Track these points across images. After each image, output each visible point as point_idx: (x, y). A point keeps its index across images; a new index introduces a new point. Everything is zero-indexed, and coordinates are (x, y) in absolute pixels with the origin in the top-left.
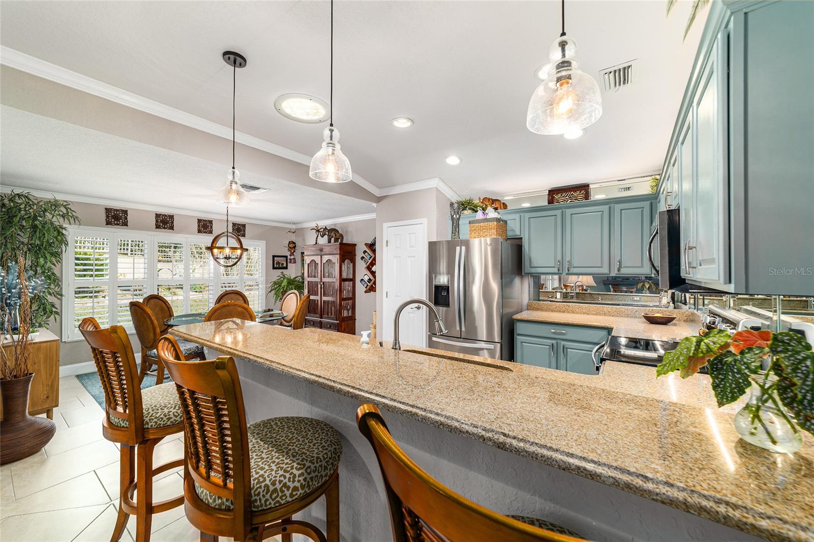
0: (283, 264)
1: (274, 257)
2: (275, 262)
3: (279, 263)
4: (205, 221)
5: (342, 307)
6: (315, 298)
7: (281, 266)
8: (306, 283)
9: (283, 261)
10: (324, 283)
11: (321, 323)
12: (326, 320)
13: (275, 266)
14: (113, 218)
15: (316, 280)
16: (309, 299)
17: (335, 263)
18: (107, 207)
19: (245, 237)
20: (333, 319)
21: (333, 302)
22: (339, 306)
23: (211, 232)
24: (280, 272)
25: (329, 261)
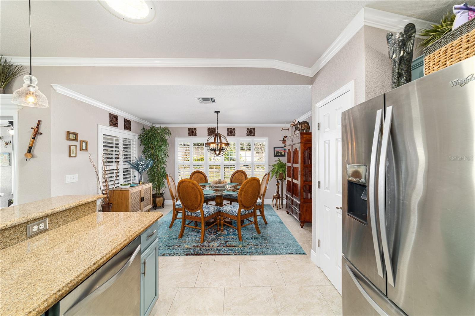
0: (281, 153)
1: (275, 148)
2: (276, 152)
3: (279, 152)
4: (231, 128)
5: (304, 190)
6: (290, 179)
7: (280, 154)
8: (286, 167)
9: (282, 150)
10: (293, 168)
11: (292, 200)
12: (294, 199)
13: (276, 154)
14: (191, 133)
15: (290, 165)
16: (287, 180)
17: (298, 151)
18: (189, 128)
19: (254, 136)
20: (297, 200)
21: (298, 184)
22: (301, 189)
23: (234, 135)
24: (279, 159)
25: (296, 149)
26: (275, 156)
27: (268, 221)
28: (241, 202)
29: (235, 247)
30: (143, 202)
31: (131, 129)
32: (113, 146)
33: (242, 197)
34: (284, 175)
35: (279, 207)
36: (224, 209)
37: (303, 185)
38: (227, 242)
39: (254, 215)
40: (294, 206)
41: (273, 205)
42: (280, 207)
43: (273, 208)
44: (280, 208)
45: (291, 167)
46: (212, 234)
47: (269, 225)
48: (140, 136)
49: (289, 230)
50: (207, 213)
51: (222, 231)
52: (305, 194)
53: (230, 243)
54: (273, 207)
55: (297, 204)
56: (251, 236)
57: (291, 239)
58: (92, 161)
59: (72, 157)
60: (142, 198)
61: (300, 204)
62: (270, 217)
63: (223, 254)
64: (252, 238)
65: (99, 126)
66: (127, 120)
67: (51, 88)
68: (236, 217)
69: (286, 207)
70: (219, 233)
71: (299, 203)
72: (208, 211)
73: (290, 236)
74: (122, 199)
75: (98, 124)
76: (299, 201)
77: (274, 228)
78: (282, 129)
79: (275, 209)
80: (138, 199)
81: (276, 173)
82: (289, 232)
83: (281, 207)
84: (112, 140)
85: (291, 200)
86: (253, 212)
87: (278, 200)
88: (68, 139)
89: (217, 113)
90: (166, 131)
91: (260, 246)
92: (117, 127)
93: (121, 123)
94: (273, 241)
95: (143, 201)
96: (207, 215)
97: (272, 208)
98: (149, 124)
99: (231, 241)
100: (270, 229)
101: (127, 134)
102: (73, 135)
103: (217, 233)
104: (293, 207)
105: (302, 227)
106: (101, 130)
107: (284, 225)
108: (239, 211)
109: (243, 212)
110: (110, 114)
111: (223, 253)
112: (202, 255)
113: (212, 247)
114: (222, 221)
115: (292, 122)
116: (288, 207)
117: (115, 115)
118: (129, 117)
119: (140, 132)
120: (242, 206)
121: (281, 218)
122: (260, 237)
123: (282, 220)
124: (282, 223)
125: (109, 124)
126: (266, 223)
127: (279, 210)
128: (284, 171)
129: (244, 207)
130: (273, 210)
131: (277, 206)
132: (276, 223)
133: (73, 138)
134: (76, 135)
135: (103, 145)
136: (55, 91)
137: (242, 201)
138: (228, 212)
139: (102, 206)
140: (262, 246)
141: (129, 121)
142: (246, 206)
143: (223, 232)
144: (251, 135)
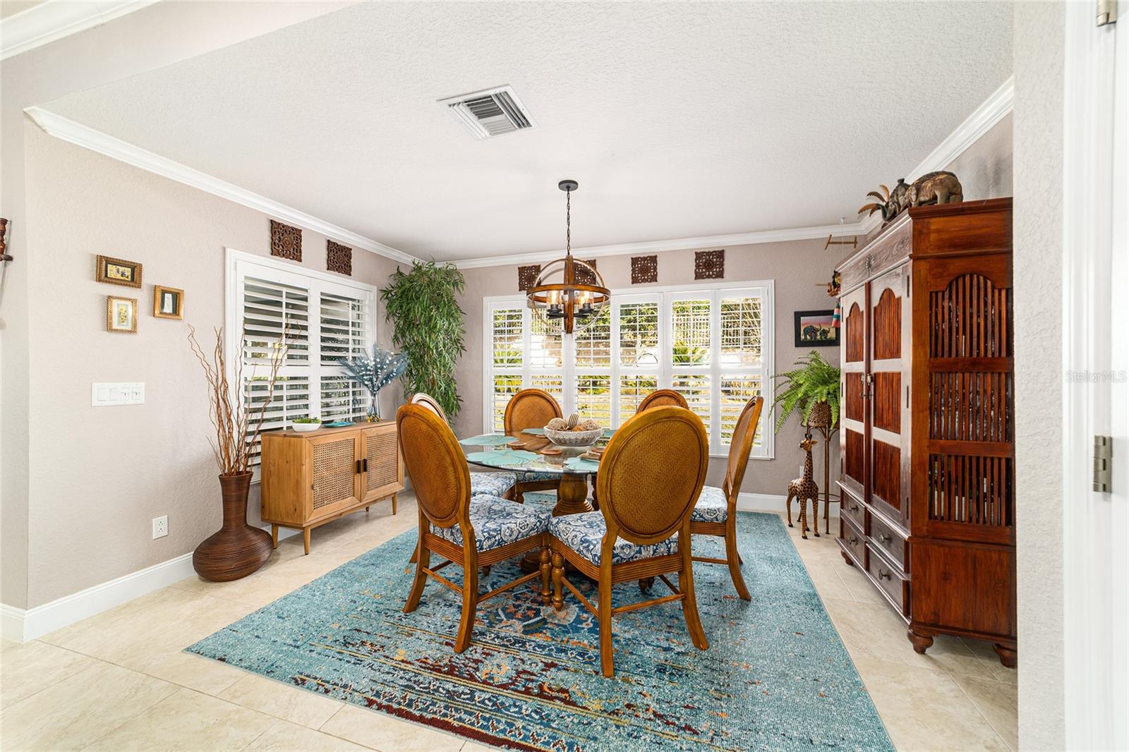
0: (825, 333)
1: (798, 315)
2: (802, 328)
3: (815, 331)
4: (644, 259)
5: (930, 477)
6: (859, 427)
7: (819, 337)
8: (843, 379)
9: (826, 323)
10: (875, 378)
11: (868, 516)
12: (878, 514)
13: (803, 337)
14: (526, 280)
15: (859, 367)
16: (847, 430)
17: (899, 299)
18: (520, 266)
19: (723, 277)
20: (894, 518)
21: (898, 451)
22: (913, 473)
23: (654, 279)
24: (813, 353)
25: (888, 293)
26: (799, 343)
27: (753, 589)
28: (613, 510)
29: (571, 709)
30: (364, 474)
31: (351, 269)
32: (282, 313)
33: (616, 489)
34: (833, 409)
35: (811, 526)
36: (561, 526)
37: (927, 457)
38: (553, 665)
39: (677, 565)
40: (878, 540)
41: (790, 520)
42: (816, 529)
43: (789, 529)
44: (817, 535)
45: (860, 374)
46: (519, 615)
47: (758, 610)
48: (385, 293)
49: (853, 654)
50: (489, 538)
51: (559, 609)
52: (940, 498)
53: (562, 674)
54: (791, 526)
55: (890, 538)
56: (662, 656)
57: (857, 722)
58: (197, 350)
59: (116, 330)
60: (359, 462)
61: (906, 543)
62: (766, 568)
63: (501, 736)
64: (661, 669)
65: (228, 250)
66: (338, 245)
67: (27, 122)
68: (594, 568)
69: (842, 536)
70: (546, 611)
71: (905, 535)
72: (495, 530)
73: (853, 698)
74: (287, 462)
75: (225, 245)
76: (904, 524)
77: (777, 633)
78: (829, 243)
79: (795, 534)
80: (348, 465)
81: (803, 403)
82: (849, 664)
83: (822, 530)
84: (279, 293)
85: (861, 514)
86: (675, 553)
87: (809, 501)
88: (102, 277)
89: (568, 189)
90: (452, 277)
91: (688, 728)
92: (300, 261)
93: (314, 251)
94: (757, 709)
95: (365, 470)
96: (486, 544)
97: (782, 529)
98: (407, 260)
99: (570, 664)
100: (758, 633)
101: (337, 284)
102: (121, 269)
103: (537, 614)
104: (871, 543)
105: (921, 650)
106: (236, 263)
107: (826, 618)
108: (608, 543)
109: (627, 551)
110: (272, 221)
111: (503, 731)
112: (421, 720)
113: (484, 682)
114: (557, 571)
115: (870, 194)
116: (847, 537)
117: (293, 229)
118: (343, 237)
119: (386, 283)
120: (618, 524)
121: (815, 581)
122: (699, 669)
123: (820, 592)
124: (819, 607)
125: (270, 251)
126: (745, 597)
127: (812, 541)
128: (834, 395)
129: (630, 532)
130: (788, 540)
131: (805, 524)
132: (789, 603)
133: (122, 278)
134: (135, 269)
135: (245, 307)
136: (44, 131)
137: (619, 509)
138: (570, 540)
139: (220, 478)
140: (695, 733)
141: (345, 248)
142: (637, 527)
143: (562, 614)
144: (709, 276)
